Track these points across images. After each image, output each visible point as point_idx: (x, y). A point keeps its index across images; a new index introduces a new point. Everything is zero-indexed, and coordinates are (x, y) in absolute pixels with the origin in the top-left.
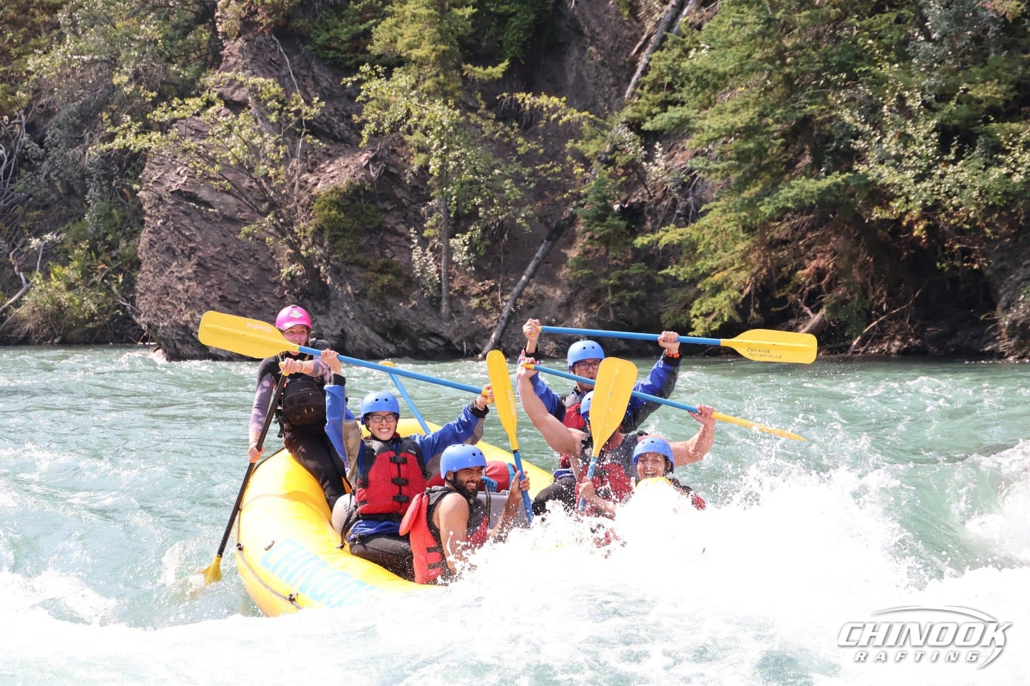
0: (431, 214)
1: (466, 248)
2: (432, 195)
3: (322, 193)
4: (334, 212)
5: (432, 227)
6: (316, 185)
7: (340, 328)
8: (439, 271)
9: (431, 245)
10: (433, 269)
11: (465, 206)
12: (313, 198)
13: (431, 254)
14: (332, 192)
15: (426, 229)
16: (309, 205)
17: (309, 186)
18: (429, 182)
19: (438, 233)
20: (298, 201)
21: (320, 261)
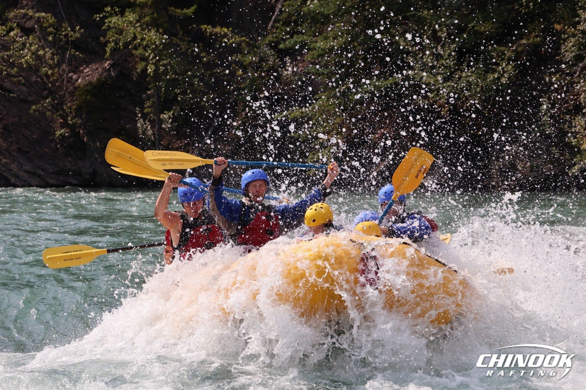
0: (149, 99)
1: (170, 121)
2: (149, 87)
3: (81, 85)
4: (89, 97)
5: (149, 107)
6: (78, 80)
7: (92, 168)
8: (154, 134)
9: (149, 118)
10: (150, 132)
11: (170, 95)
12: (76, 88)
13: (149, 123)
14: (87, 85)
15: (146, 108)
16: (73, 92)
17: (73, 81)
18: (147, 79)
19: (153, 110)
20: (66, 90)
21: (80, 127)
